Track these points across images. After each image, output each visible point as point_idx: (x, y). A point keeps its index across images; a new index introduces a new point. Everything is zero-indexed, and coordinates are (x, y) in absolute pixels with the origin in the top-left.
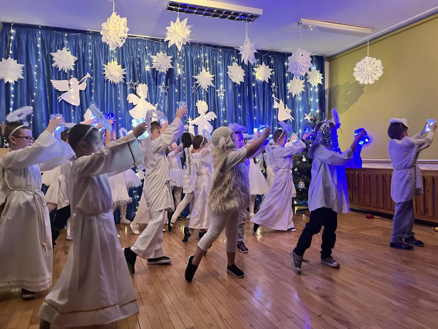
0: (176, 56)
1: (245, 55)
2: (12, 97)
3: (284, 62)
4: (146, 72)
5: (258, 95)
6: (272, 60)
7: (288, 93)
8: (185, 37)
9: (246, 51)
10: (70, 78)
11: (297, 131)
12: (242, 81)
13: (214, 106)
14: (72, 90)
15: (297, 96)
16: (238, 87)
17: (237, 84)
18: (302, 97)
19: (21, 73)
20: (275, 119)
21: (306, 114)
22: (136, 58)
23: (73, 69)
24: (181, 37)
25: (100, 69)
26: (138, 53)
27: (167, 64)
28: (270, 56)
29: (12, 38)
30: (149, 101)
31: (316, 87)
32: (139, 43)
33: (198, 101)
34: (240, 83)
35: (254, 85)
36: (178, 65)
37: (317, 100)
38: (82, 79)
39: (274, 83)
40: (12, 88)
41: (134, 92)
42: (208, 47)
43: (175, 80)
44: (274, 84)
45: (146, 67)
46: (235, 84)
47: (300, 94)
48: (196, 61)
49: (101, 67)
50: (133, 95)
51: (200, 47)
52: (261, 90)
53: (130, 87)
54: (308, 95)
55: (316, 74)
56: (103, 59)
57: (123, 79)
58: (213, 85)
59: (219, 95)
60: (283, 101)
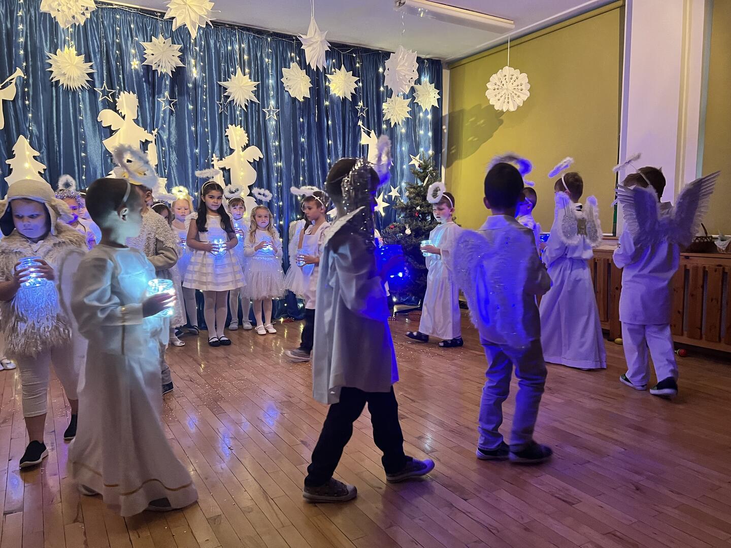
0: (188, 45)
1: (312, 52)
3: (378, 68)
4: (133, 70)
5: (333, 121)
6: (358, 62)
7: (384, 119)
8: (203, 13)
9: (315, 46)
11: (398, 184)
12: (306, 96)
13: (258, 137)
15: (398, 126)
16: (300, 106)
17: (299, 101)
18: (406, 128)
21: (412, 156)
22: (113, 44)
24: (196, 12)
25: (42, 61)
26: (115, 33)
27: (172, 60)
28: (354, 55)
30: (141, 124)
31: (429, 111)
32: (118, 17)
33: (230, 126)
34: (302, 100)
35: (327, 103)
36: (193, 61)
37: (430, 134)
38: (7, 80)
39: (361, 101)
41: (113, 107)
42: (247, 33)
43: (187, 87)
44: (361, 104)
45: (132, 63)
46: (294, 100)
47: (403, 124)
48: (225, 55)
49: (43, 57)
50: (111, 111)
51: (232, 32)
52: (339, 113)
53: (103, 96)
54: (415, 125)
55: (429, 89)
56: (48, 43)
57: (88, 81)
58: (255, 100)
59: (267, 118)
60: (376, 132)
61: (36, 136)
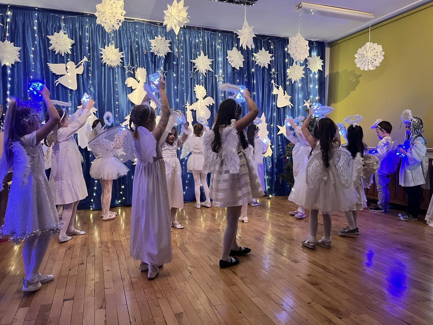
0: (174, 40)
1: (244, 39)
2: (9, 80)
3: (284, 48)
4: (144, 56)
5: (257, 81)
6: (272, 45)
7: (288, 79)
8: (181, 19)
9: (245, 35)
10: (67, 61)
12: (241, 66)
13: (212, 91)
14: (69, 74)
15: (296, 83)
16: (237, 73)
17: (236, 69)
18: (301, 84)
19: (17, 55)
20: (274, 105)
21: (305, 101)
23: (70, 52)
24: (177, 19)
25: (97, 52)
26: (135, 36)
27: (165, 48)
28: (270, 41)
29: (9, 20)
31: (316, 73)
32: (137, 26)
33: (196, 85)
34: (239, 69)
35: (253, 70)
36: (176, 49)
37: (317, 87)
38: (79, 63)
39: (274, 68)
40: (9, 72)
41: (133, 76)
42: (207, 31)
43: (173, 64)
44: (273, 70)
46: (234, 69)
47: (300, 80)
48: (194, 44)
49: (98, 50)
50: (132, 78)
51: (198, 31)
52: (260, 75)
53: (128, 71)
54: (308, 82)
55: (316, 60)
56: (101, 42)
57: (120, 62)
58: (211, 70)
59: (217, 80)
60: (283, 87)
61: (93, 93)
